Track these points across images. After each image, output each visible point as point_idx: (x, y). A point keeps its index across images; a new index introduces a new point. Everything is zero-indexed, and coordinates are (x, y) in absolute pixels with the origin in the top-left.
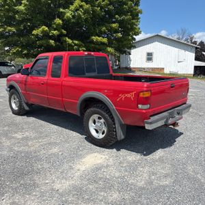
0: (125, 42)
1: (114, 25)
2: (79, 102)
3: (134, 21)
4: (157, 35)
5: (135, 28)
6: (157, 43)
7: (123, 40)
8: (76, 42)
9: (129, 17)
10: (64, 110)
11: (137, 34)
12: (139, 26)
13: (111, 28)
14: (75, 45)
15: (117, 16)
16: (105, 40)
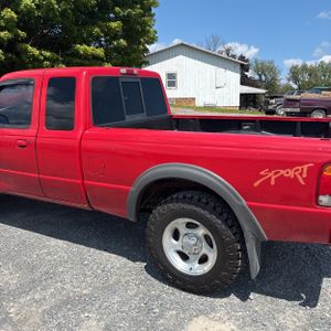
0: (133, 55)
1: (114, 25)
2: (135, 189)
3: (146, 18)
4: (182, 44)
5: (149, 31)
6: (181, 57)
7: (129, 51)
8: (48, 54)
9: (138, 11)
10: (86, 206)
11: (152, 41)
12: (154, 28)
13: (110, 29)
14: (46, 59)
15: (117, 9)
16: (100, 52)
